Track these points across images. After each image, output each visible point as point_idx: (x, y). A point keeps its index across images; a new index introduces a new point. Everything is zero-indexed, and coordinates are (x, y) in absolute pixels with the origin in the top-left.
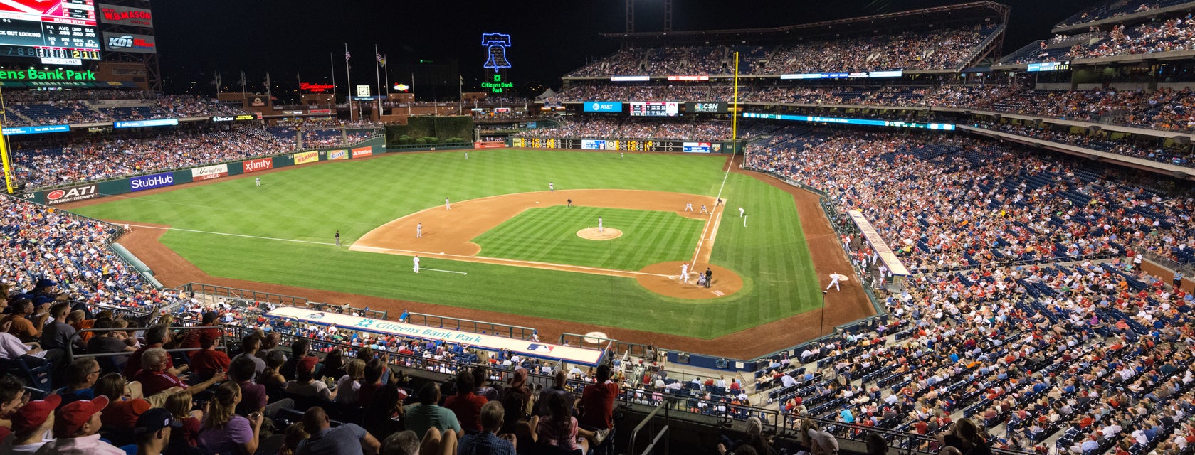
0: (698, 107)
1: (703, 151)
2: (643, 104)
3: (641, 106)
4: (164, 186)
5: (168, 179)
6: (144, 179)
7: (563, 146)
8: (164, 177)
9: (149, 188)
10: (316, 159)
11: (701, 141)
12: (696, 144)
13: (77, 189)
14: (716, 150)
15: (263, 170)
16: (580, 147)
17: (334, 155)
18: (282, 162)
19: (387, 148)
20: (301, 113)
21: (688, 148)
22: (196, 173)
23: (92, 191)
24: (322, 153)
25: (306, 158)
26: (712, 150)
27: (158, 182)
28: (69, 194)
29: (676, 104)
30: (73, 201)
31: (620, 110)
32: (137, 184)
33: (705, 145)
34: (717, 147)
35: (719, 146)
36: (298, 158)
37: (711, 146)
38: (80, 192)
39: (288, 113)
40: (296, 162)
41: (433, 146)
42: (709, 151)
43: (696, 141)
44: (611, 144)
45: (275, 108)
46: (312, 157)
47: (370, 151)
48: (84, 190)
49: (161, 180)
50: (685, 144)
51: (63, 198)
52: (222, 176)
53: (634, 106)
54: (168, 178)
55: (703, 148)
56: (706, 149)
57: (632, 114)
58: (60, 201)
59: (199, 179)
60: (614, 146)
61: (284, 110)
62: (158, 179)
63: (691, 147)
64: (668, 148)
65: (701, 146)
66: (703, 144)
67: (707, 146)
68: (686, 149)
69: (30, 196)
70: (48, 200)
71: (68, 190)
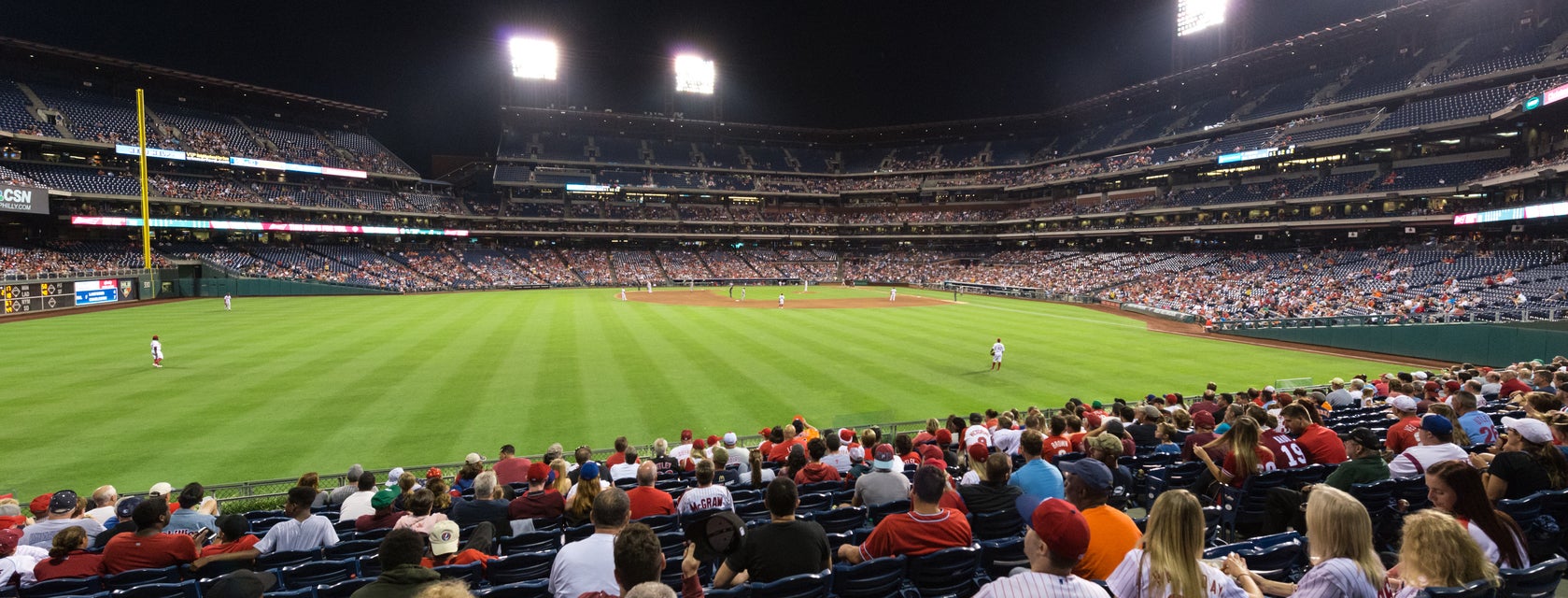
1: (107, 299)
11: (101, 277)
12: (96, 284)
14: (126, 293)
21: (82, 294)
26: (121, 295)
33: (109, 285)
34: (127, 286)
37: (118, 285)
42: (115, 299)
43: (98, 276)
50: (79, 287)
55: (106, 292)
56: (110, 293)
63: (87, 293)
64: (47, 300)
65: (104, 288)
66: (106, 283)
67: (112, 287)
68: (80, 298)
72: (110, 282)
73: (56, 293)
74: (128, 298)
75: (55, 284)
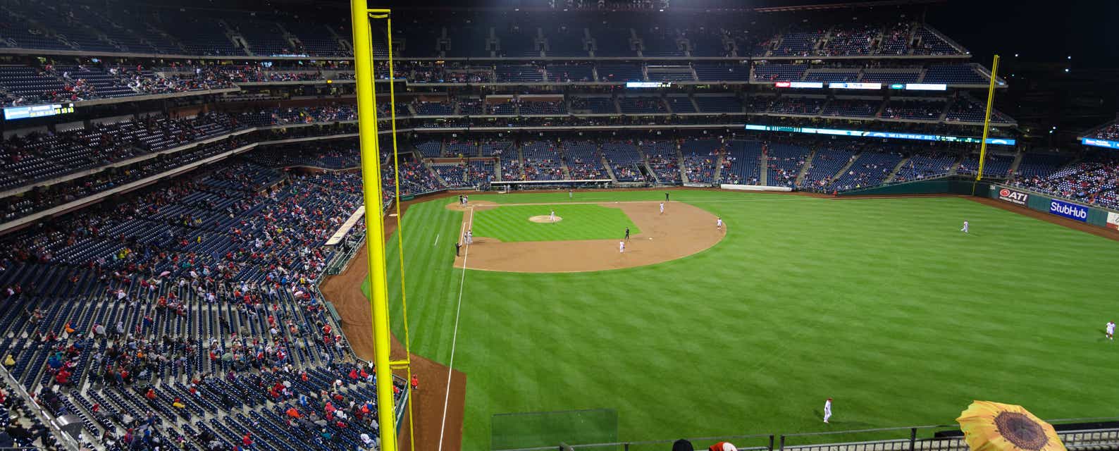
4: (1076, 218)
5: (1082, 214)
6: (1062, 204)
8: (1079, 209)
9: (1063, 214)
13: (1017, 192)
22: (1111, 218)
23: (1024, 200)
27: (1072, 213)
28: (1011, 196)
30: (1012, 203)
32: (1057, 208)
38: (1018, 196)
48: (1020, 195)
49: (1075, 212)
51: (1007, 197)
54: (1082, 212)
58: (1006, 199)
59: (1114, 227)
62: (1073, 209)
69: (993, 187)
70: (1000, 195)
71: (1012, 192)
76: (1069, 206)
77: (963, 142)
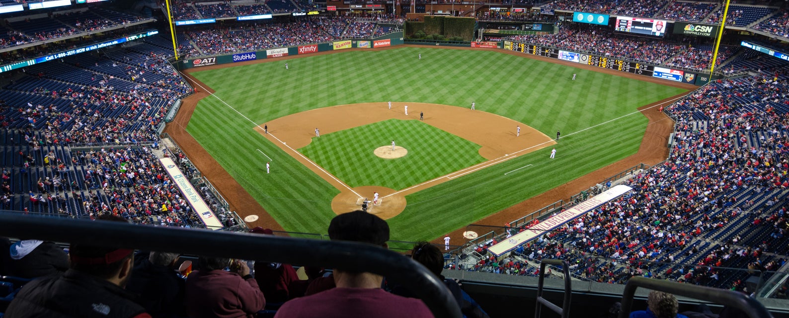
0: (688, 29)
1: (674, 79)
2: (630, 19)
3: (627, 21)
4: (250, 60)
6: (240, 55)
7: (543, 54)
8: (250, 54)
9: (243, 60)
10: (350, 46)
11: (673, 68)
12: (668, 71)
13: (207, 59)
14: (689, 80)
15: (311, 52)
16: (556, 56)
17: (362, 44)
18: (325, 48)
19: (405, 40)
20: (361, 6)
21: (659, 73)
22: (269, 53)
23: (214, 61)
24: (354, 42)
25: (342, 45)
26: (684, 80)
27: (248, 58)
28: (203, 62)
29: (664, 23)
30: (205, 65)
31: (606, 24)
32: (237, 58)
33: (677, 73)
34: (690, 77)
35: (692, 76)
36: (337, 45)
37: (684, 75)
38: (208, 61)
39: (353, 6)
40: (335, 48)
41: (438, 42)
42: (680, 80)
43: (668, 67)
44: (584, 58)
45: (345, 3)
46: (346, 44)
47: (389, 43)
48: (210, 59)
49: (249, 56)
50: (656, 69)
52: (285, 55)
53: (620, 20)
54: (253, 55)
55: (674, 76)
56: (677, 77)
57: (617, 29)
58: (199, 65)
59: (271, 57)
60: (586, 60)
61: (352, 4)
62: (247, 55)
63: (661, 73)
64: (637, 70)
65: (672, 73)
66: (675, 71)
67: (680, 74)
68: (656, 74)
69: (186, 62)
70: (194, 65)
71: (202, 60)
72: (678, 72)
73: (643, 68)
74: (690, 82)
75: (643, 65)
76: (244, 55)
77: (147, 37)
